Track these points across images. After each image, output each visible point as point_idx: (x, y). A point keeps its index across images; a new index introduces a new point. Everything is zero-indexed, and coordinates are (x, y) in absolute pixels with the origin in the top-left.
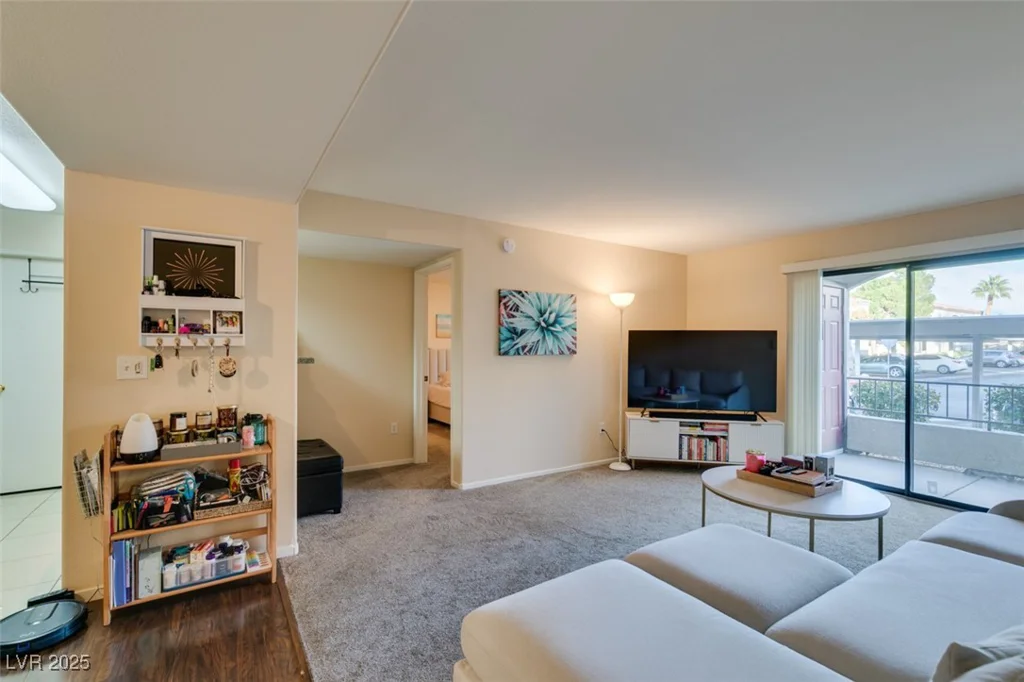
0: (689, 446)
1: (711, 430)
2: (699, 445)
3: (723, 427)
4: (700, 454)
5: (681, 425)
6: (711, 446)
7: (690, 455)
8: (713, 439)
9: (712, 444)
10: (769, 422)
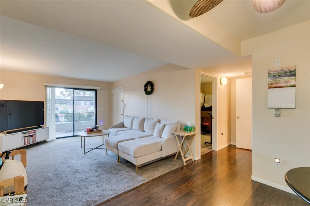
0: (24, 140)
1: (31, 133)
2: (28, 139)
3: (34, 131)
4: (28, 142)
5: (22, 134)
6: (31, 138)
7: (25, 144)
8: (32, 136)
9: (31, 137)
10: (45, 127)
